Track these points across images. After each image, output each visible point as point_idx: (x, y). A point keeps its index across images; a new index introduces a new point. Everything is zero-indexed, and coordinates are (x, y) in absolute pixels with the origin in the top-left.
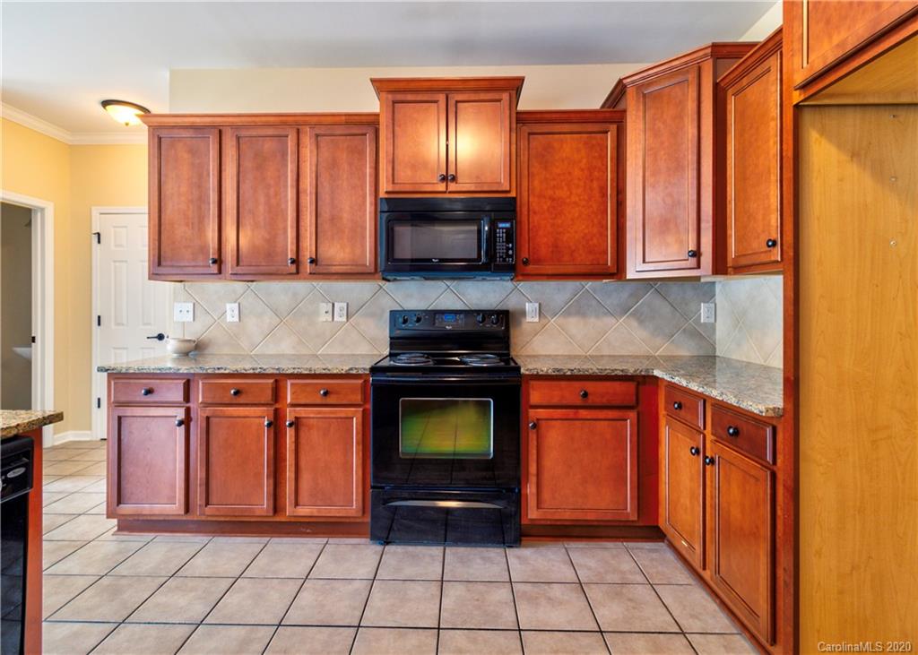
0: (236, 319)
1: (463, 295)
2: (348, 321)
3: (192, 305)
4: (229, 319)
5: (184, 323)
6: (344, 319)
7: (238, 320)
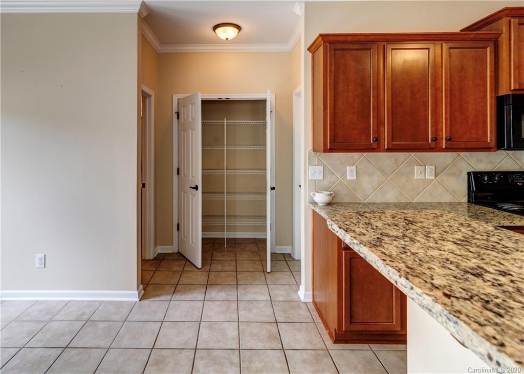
0: (354, 178)
1: (519, 160)
2: (435, 178)
3: (322, 167)
4: (349, 177)
5: (315, 181)
6: (433, 177)
7: (355, 178)
